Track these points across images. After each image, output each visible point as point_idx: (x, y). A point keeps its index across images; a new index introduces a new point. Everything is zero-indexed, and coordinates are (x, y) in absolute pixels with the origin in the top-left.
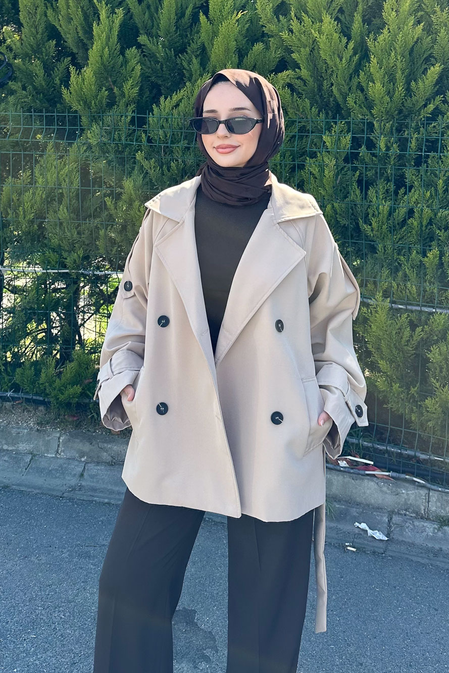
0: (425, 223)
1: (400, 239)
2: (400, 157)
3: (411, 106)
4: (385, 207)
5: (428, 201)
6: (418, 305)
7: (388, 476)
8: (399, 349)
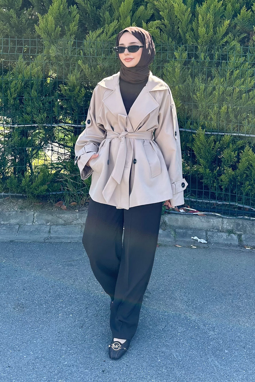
0: (221, 93)
1: (209, 101)
2: (210, 63)
3: (215, 39)
4: (202, 86)
5: (222, 83)
6: (217, 132)
7: (204, 214)
8: (209, 153)
